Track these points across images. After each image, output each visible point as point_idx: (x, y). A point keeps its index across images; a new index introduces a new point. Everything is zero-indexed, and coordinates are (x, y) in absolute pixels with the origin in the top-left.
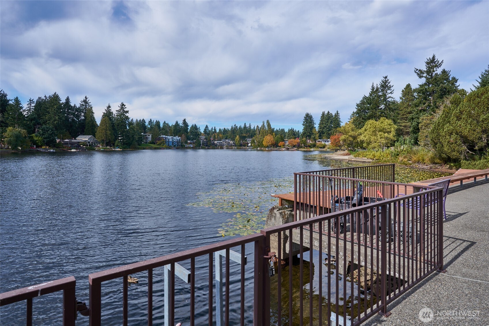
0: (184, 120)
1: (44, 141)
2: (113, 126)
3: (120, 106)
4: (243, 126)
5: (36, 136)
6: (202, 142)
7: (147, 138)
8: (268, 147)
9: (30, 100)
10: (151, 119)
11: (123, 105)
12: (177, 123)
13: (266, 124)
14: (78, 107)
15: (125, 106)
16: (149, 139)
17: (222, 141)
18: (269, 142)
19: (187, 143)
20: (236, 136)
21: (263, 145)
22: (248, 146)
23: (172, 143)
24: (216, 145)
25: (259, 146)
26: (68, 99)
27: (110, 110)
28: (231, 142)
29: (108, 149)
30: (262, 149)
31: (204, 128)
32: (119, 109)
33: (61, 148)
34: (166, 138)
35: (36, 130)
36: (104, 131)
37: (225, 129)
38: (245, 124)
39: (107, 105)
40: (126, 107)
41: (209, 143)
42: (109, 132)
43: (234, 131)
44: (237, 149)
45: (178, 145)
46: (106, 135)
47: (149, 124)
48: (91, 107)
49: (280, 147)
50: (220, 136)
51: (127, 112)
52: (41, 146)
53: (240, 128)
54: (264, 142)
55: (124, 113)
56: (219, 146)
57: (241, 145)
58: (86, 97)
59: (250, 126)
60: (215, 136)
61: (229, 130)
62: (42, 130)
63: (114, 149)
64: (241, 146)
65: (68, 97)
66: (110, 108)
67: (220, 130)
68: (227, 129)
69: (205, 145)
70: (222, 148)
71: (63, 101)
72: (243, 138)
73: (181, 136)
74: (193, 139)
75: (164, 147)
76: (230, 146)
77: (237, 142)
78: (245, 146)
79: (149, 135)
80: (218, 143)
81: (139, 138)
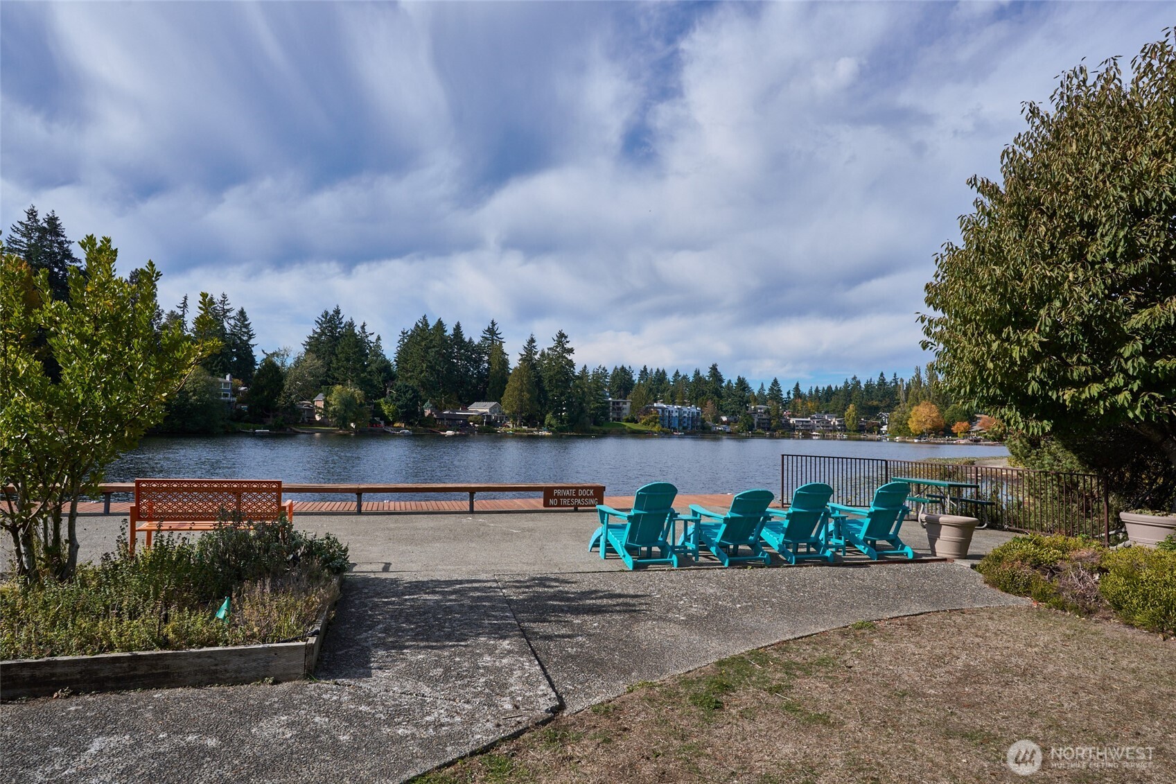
0: (714, 368)
1: (398, 413)
2: (539, 380)
3: (556, 338)
4: (876, 380)
5: (386, 403)
6: (756, 420)
7: (620, 409)
8: (920, 435)
11: (562, 336)
12: (698, 373)
13: (924, 376)
14: (476, 343)
15: (566, 337)
16: (624, 411)
17: (809, 419)
18: (924, 423)
19: (717, 420)
20: (849, 406)
21: (909, 428)
22: (879, 432)
23: (680, 421)
24: (793, 428)
25: (900, 432)
26: (458, 328)
27: (534, 347)
28: (834, 421)
29: (525, 431)
30: (906, 439)
31: (768, 385)
32: (552, 344)
33: (429, 427)
34: (663, 409)
35: (388, 391)
36: (516, 393)
37: (830, 387)
38: (882, 375)
39: (528, 338)
40: (568, 340)
41: (774, 423)
42: (526, 395)
43: (850, 393)
44: (849, 439)
45: (693, 427)
46: (521, 401)
48: (501, 343)
49: (955, 435)
50: (809, 405)
51: (571, 351)
52: (393, 423)
53: (869, 385)
54: (913, 422)
55: (564, 352)
56: (800, 431)
57: (861, 429)
58: (493, 322)
60: (795, 407)
61: (839, 390)
62: (397, 391)
63: (536, 433)
64: (863, 430)
65: (458, 323)
66: (534, 344)
68: (836, 387)
69: (763, 428)
70: (807, 435)
71: (450, 331)
72: (873, 411)
73: (703, 406)
74: (734, 413)
75: (655, 429)
76: (831, 431)
77: (851, 421)
78: (871, 433)
79: (625, 403)
80: (797, 424)
81: (597, 408)
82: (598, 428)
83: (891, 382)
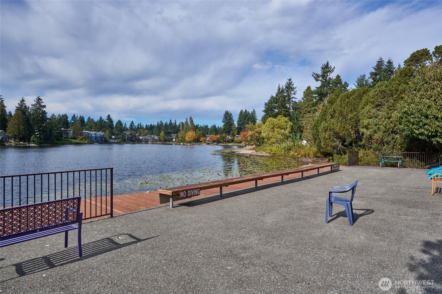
0: (109, 116)
2: (28, 121)
3: (36, 100)
4: (168, 122)
6: (126, 137)
7: (68, 133)
8: (190, 142)
10: (74, 115)
11: (39, 99)
12: (101, 118)
13: (189, 121)
15: (41, 100)
16: (70, 134)
17: (147, 137)
18: (191, 138)
19: (111, 138)
20: (161, 132)
21: (186, 140)
22: (172, 141)
23: (95, 138)
24: (141, 141)
25: (182, 141)
27: (24, 104)
28: (156, 138)
29: (22, 144)
30: (185, 144)
31: (130, 123)
32: (34, 103)
34: (88, 133)
36: (17, 126)
37: (151, 125)
38: (171, 120)
39: (21, 99)
40: (42, 101)
41: (134, 139)
42: (22, 127)
43: (160, 127)
44: (162, 144)
45: (101, 141)
46: (19, 130)
47: (73, 119)
48: (3, 101)
49: (201, 142)
50: (146, 131)
51: (44, 106)
53: (166, 124)
54: (187, 138)
55: (40, 107)
56: (144, 141)
57: (166, 140)
59: (175, 122)
60: (140, 132)
61: (155, 126)
63: (28, 145)
64: (166, 141)
66: (24, 102)
67: (146, 126)
68: (154, 125)
69: (129, 141)
70: (146, 142)
72: (168, 134)
73: (105, 132)
74: (117, 135)
75: (86, 142)
76: (155, 141)
77: (162, 138)
78: (169, 142)
79: (70, 131)
80: (142, 139)
81: (58, 133)
82: (59, 142)
83: (174, 123)
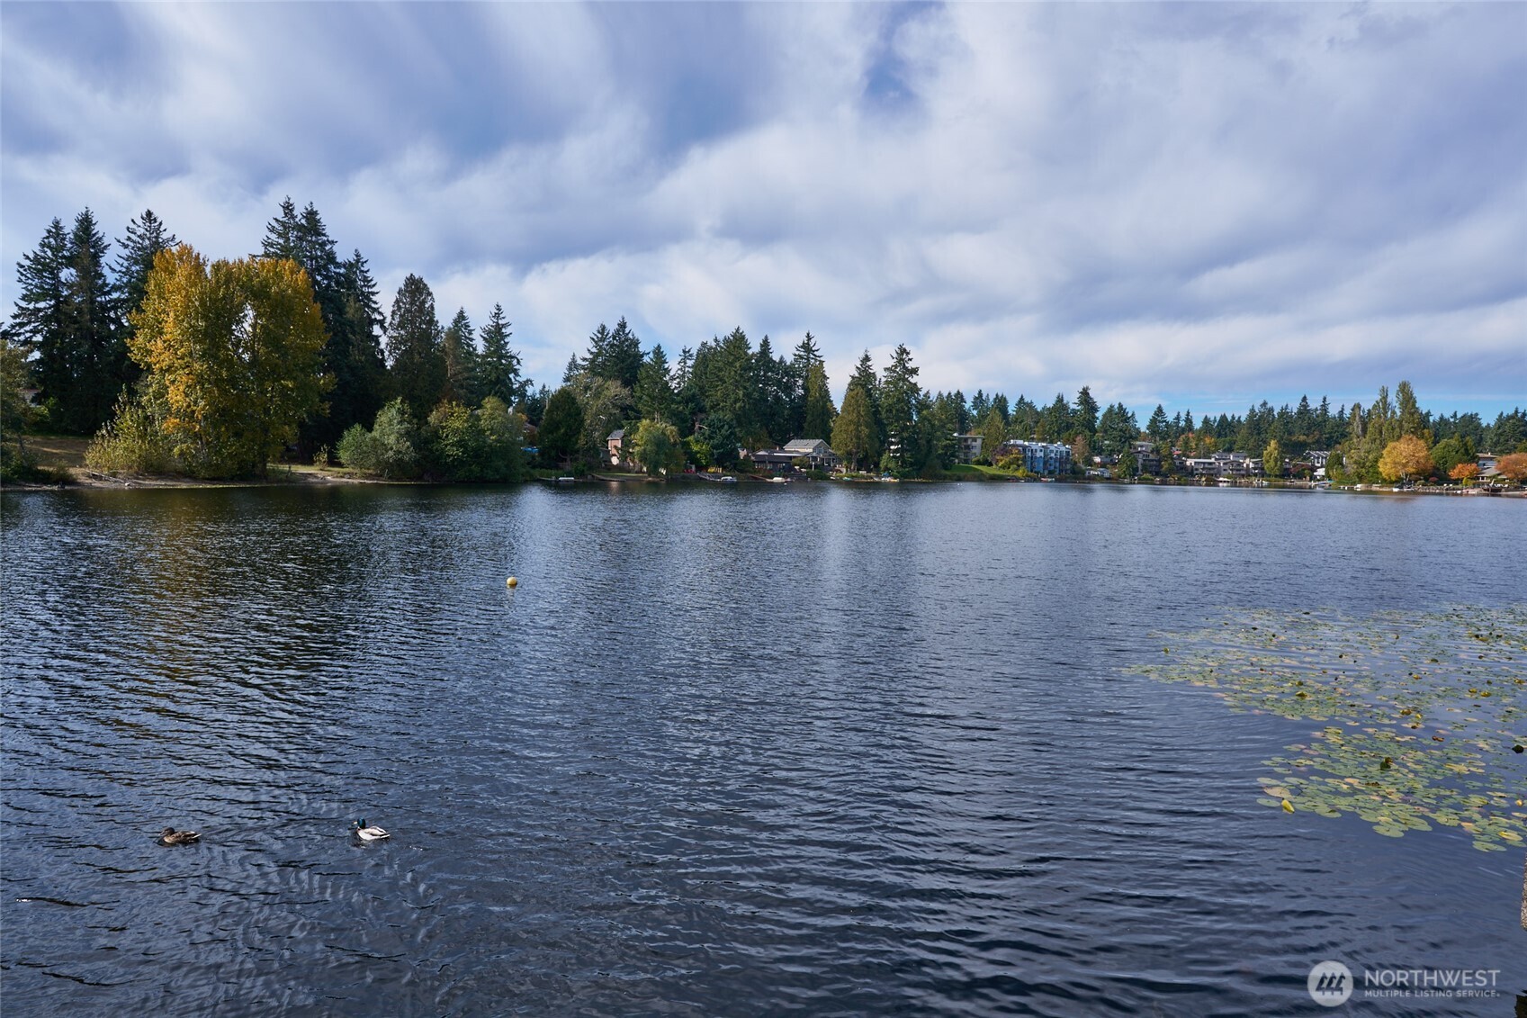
0: (1085, 393)
1: (712, 455)
2: (876, 413)
3: (895, 355)
4: (1294, 407)
5: (697, 441)
6: (1140, 461)
7: (968, 447)
8: (1399, 482)
9: (684, 351)
10: (980, 392)
11: (903, 351)
12: (1060, 400)
13: (1393, 399)
14: (788, 364)
15: (908, 353)
16: (974, 451)
17: (1213, 460)
18: (1405, 466)
19: (1089, 462)
20: (1266, 443)
21: (1379, 473)
22: (1313, 478)
23: (1045, 463)
24: (1190, 472)
25: (1361, 479)
26: (765, 344)
27: (869, 366)
28: (1249, 463)
29: (863, 477)
30: (1375, 487)
31: (1151, 414)
32: (891, 363)
33: (749, 472)
34: (1025, 448)
35: (697, 426)
36: (852, 427)
37: (1224, 418)
38: (1304, 399)
39: (863, 355)
40: (910, 356)
41: (1165, 466)
42: (865, 431)
43: (1261, 425)
44: (1269, 486)
45: (1061, 471)
46: (858, 438)
47: (975, 406)
48: (821, 362)
49: (1457, 482)
50: (1207, 440)
51: (914, 371)
52: (706, 468)
53: (1283, 413)
54: (1386, 464)
55: (905, 374)
56: (1202, 475)
57: (1285, 474)
58: (808, 335)
59: (1324, 407)
60: (1186, 443)
61: (1239, 421)
62: (709, 426)
63: (876, 479)
64: (1289, 476)
65: (766, 337)
66: (869, 363)
67: (1206, 421)
68: (1233, 417)
69: (1150, 472)
70: (1212, 481)
71: (755, 348)
72: (1295, 449)
73: (1072, 442)
74: (1112, 452)
75: (1019, 474)
76: (1243, 476)
77: (1272, 463)
78: (1300, 478)
79: (975, 440)
80: (1197, 467)
81: (946, 446)
82: (948, 473)
83: (1316, 409)
